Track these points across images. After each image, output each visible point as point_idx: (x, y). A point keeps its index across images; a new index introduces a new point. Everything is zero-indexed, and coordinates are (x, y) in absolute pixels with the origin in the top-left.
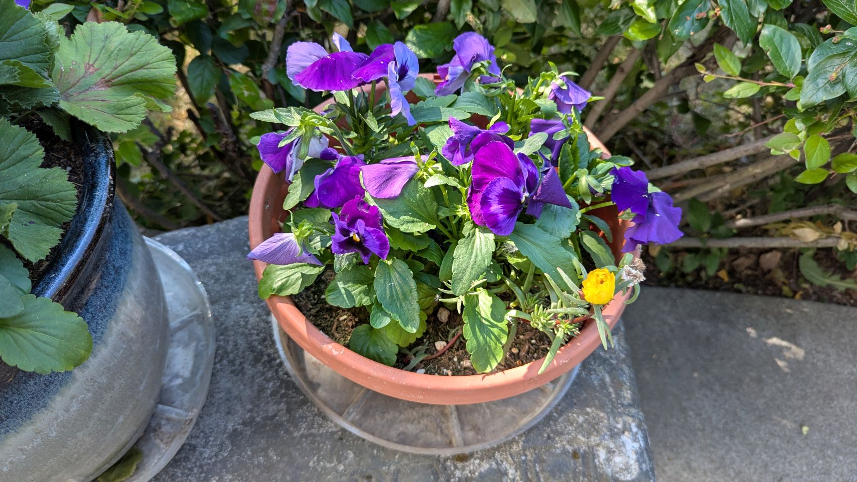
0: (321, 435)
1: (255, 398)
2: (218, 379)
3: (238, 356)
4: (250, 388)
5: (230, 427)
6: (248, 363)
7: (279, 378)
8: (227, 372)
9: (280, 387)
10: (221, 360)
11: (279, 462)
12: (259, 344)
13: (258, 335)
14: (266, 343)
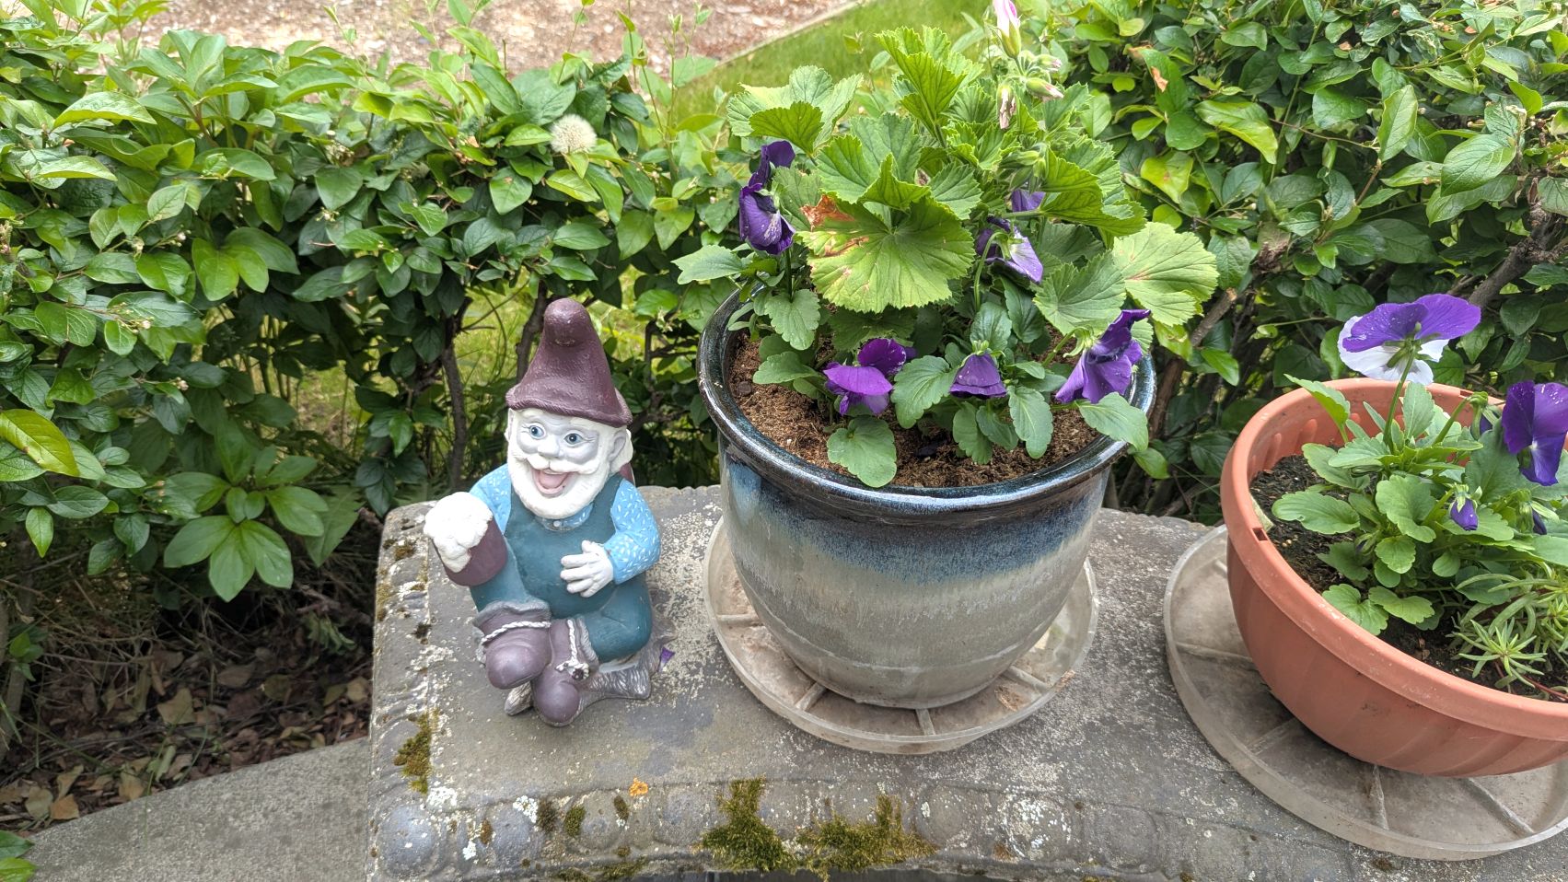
0: (1197, 768)
5: (1086, 718)
11: (1143, 775)
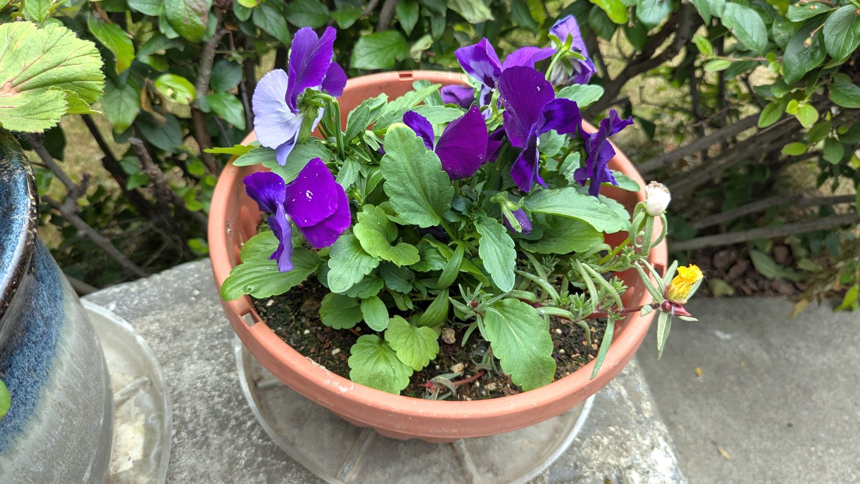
1: (226, 472)
2: (177, 457)
3: (199, 425)
4: (219, 461)
6: (212, 431)
7: (252, 445)
8: (187, 446)
9: (256, 455)
10: (178, 433)
12: (223, 407)
13: (220, 396)
14: (232, 404)
